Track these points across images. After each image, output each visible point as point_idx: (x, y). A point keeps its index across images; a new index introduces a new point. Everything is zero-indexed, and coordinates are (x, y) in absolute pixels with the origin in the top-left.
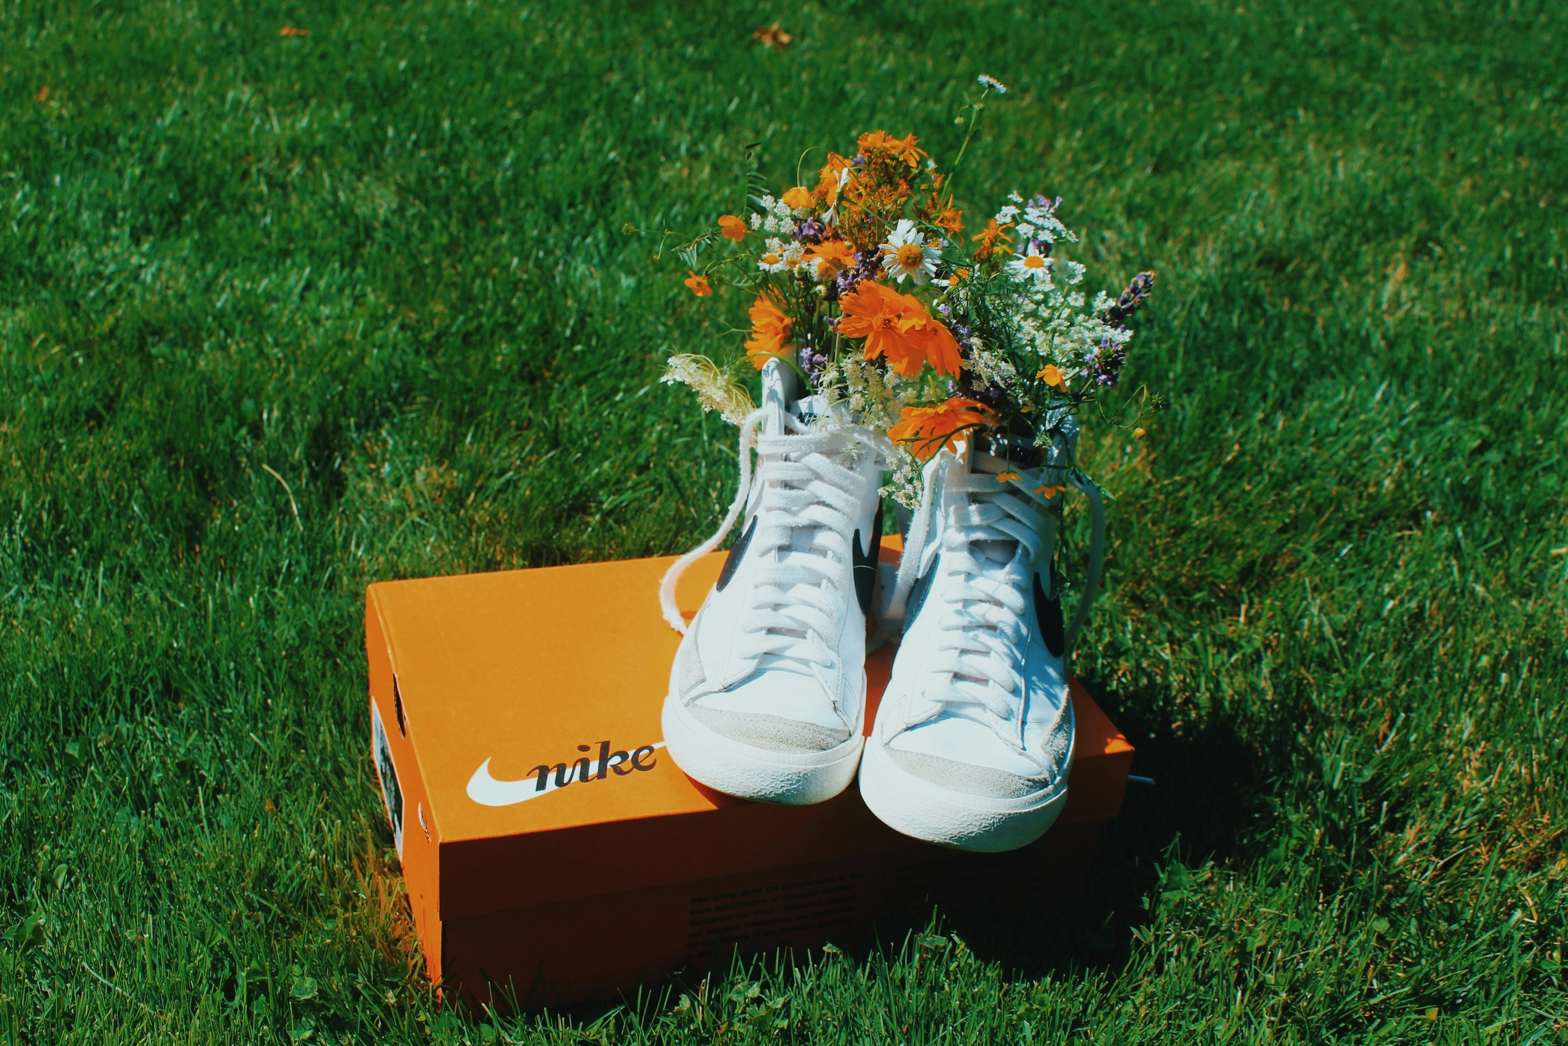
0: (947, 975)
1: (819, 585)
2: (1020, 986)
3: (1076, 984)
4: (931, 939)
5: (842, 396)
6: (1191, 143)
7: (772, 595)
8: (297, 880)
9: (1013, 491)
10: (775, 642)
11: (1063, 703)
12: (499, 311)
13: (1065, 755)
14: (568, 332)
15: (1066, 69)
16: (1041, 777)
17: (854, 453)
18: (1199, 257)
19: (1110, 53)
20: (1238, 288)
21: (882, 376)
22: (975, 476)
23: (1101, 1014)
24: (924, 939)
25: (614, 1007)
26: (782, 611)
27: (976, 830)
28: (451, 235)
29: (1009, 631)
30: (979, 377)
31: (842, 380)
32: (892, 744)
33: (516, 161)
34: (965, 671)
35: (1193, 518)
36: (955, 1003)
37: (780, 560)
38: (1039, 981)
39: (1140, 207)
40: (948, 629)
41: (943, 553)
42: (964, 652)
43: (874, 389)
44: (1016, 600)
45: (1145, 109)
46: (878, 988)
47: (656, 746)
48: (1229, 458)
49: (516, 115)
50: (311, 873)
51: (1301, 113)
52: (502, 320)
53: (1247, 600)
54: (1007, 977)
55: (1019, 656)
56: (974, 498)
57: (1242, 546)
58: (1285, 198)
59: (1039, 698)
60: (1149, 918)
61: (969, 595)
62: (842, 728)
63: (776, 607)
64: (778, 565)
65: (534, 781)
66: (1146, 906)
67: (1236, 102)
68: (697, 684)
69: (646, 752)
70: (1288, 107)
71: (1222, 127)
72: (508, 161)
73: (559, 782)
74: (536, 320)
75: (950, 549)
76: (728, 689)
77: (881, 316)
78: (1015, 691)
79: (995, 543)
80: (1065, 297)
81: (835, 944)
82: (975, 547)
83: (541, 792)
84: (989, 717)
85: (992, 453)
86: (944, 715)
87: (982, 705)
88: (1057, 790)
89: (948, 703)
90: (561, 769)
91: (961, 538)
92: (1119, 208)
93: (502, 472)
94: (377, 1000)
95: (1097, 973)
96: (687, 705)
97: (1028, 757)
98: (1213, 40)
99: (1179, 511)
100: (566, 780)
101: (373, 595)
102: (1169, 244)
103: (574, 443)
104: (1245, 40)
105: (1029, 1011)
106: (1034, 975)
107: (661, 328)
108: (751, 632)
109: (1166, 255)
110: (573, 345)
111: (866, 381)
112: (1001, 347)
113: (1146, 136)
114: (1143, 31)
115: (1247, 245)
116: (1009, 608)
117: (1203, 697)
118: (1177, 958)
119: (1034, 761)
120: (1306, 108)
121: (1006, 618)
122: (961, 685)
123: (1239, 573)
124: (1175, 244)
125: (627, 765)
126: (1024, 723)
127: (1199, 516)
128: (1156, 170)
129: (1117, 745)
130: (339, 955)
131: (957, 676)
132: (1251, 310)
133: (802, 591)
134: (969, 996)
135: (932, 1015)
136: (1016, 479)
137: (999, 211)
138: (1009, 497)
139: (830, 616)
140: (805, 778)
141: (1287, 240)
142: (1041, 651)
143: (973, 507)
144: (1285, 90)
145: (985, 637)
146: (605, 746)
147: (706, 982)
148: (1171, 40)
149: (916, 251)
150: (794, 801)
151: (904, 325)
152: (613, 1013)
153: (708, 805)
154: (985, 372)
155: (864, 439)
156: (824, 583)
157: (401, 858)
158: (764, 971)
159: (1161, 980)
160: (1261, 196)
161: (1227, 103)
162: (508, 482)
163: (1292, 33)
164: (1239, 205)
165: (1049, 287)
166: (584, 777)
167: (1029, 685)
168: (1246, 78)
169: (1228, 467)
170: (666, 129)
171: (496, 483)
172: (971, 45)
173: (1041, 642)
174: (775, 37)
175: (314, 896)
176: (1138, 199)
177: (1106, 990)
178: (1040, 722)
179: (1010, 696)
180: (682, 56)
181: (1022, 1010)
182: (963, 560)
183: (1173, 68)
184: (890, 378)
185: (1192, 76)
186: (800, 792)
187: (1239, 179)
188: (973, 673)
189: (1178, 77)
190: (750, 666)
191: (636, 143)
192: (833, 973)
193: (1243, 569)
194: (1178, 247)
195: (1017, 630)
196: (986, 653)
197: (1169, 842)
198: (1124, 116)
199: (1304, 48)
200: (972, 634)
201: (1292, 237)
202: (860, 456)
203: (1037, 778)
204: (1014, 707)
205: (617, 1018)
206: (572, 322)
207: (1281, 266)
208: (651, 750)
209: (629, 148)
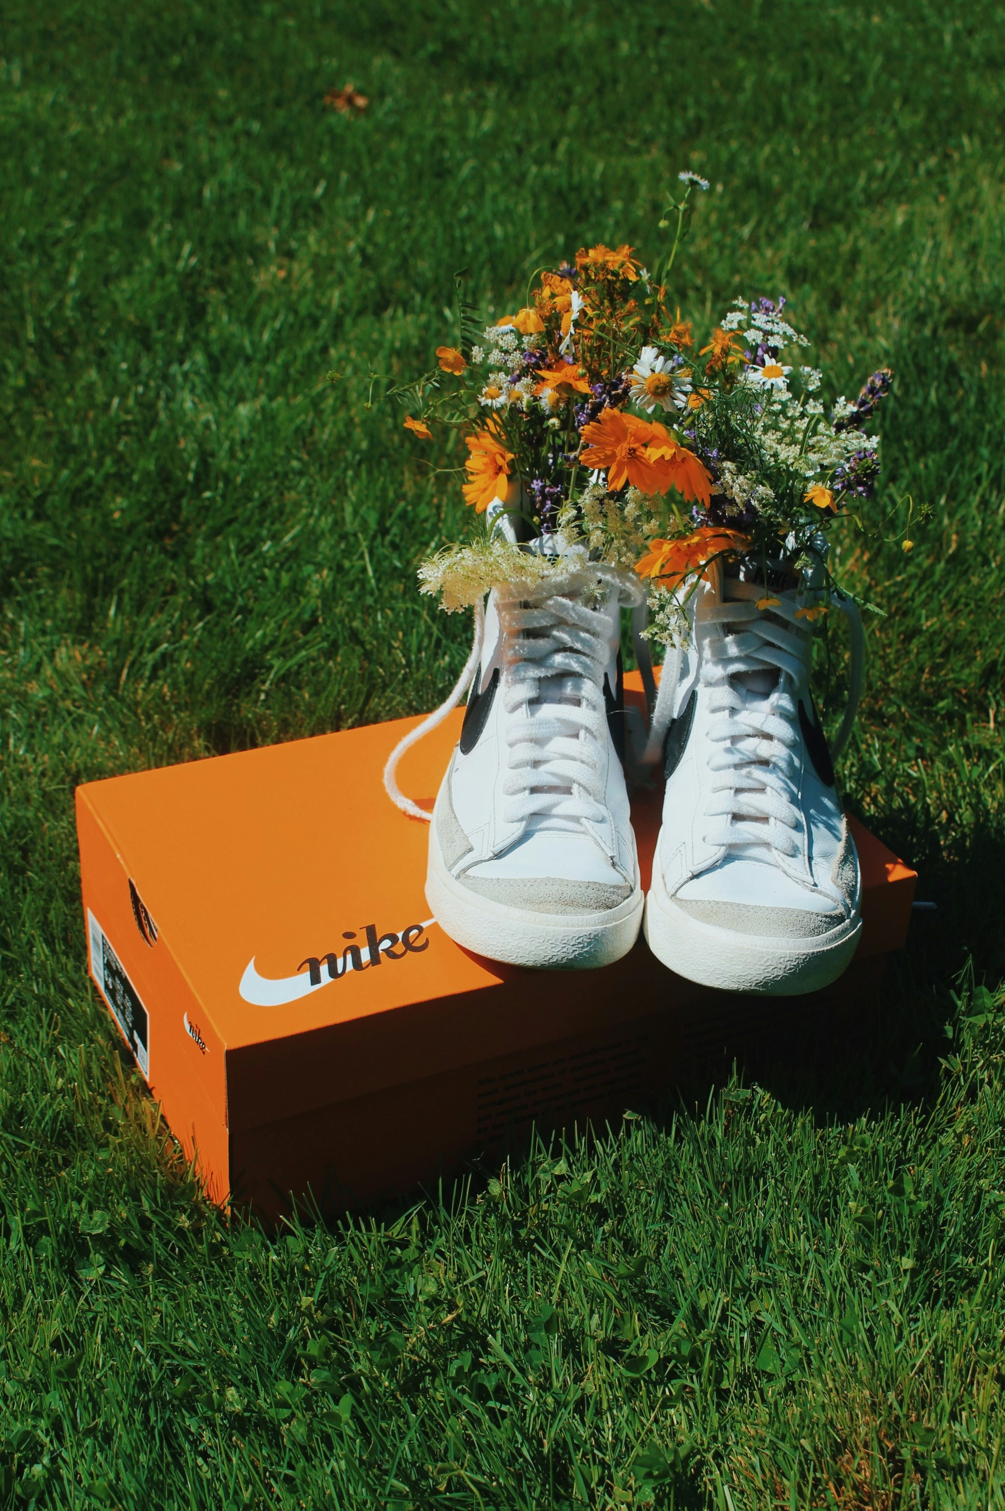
0: (758, 1130)
1: (576, 736)
2: (834, 1131)
3: (893, 1120)
4: (735, 1092)
5: (582, 533)
6: (847, 188)
7: (527, 752)
8: (50, 1113)
9: (769, 617)
10: (541, 801)
11: (844, 834)
12: (108, 461)
13: (855, 886)
14: (191, 477)
15: (691, 113)
16: (837, 912)
17: (597, 593)
18: (878, 323)
19: (739, 88)
20: (930, 356)
21: (622, 509)
22: (728, 605)
23: (922, 1150)
24: (728, 1094)
25: (415, 1203)
26: (542, 768)
27: (781, 973)
28: (28, 376)
29: (783, 764)
30: (732, 502)
31: (579, 517)
32: (678, 895)
33: (83, 278)
34: (744, 811)
35: (923, 620)
36: (771, 1156)
37: (532, 714)
38: (854, 1122)
39: (804, 270)
40: (718, 769)
41: (700, 689)
42: (738, 791)
43: (614, 524)
44: (784, 730)
45: (790, 152)
46: (688, 1148)
47: (424, 925)
48: (951, 551)
49: (68, 224)
50: (62, 1104)
51: (965, 141)
52: (113, 470)
53: (994, 705)
54: (820, 1123)
55: (795, 790)
56: (729, 629)
57: (981, 645)
58: (965, 245)
59: (820, 832)
60: (955, 1046)
61: (737, 731)
62: (623, 884)
63: (536, 764)
64: (532, 720)
65: (306, 976)
66: (950, 1035)
67: (891, 134)
68: (464, 854)
69: (415, 932)
70: (950, 134)
71: (880, 167)
72: (72, 280)
73: (333, 973)
74: (152, 467)
75: (709, 684)
76: (499, 856)
77: (625, 445)
78: (797, 827)
79: (756, 673)
80: (803, 405)
81: (635, 1110)
82: (735, 680)
83: (317, 987)
84: (775, 856)
85: (742, 576)
86: (728, 858)
87: (767, 845)
88: (853, 925)
89: (731, 846)
90: (331, 959)
91: (718, 672)
92: (780, 274)
93: (155, 645)
94: (167, 1224)
95: (912, 1108)
96: (458, 877)
97: (820, 893)
98: (853, 60)
99: (905, 614)
100: (340, 971)
101: (84, 797)
102: (844, 311)
103: (230, 604)
104: (890, 56)
105: (850, 1154)
106: (848, 1117)
107: (295, 464)
108: (514, 793)
109: (842, 324)
110: (200, 492)
111: (605, 516)
112: (755, 468)
113: (796, 185)
114: (772, 57)
115: (930, 304)
116: (779, 740)
117: (966, 815)
118: (990, 1084)
119: (827, 896)
120: (970, 134)
121: (777, 751)
122: (741, 825)
123: (982, 676)
124: (849, 310)
125: (399, 948)
126: (810, 858)
127: (927, 618)
128: (815, 226)
129: (899, 873)
130: (121, 1184)
131: (737, 817)
132: (947, 381)
133: (560, 744)
134: (784, 1147)
135: (750, 1169)
136: (772, 603)
137: (725, 318)
138: (766, 624)
139: (594, 767)
140: (596, 940)
141: (975, 297)
142: (815, 783)
143: (730, 639)
144: (943, 114)
145: (758, 773)
146: (371, 931)
147: (506, 1165)
148: (805, 65)
149: (665, 379)
150: (587, 965)
151: (653, 454)
152: (414, 1210)
153: (492, 980)
154: (740, 498)
155: (608, 577)
156: (582, 733)
157: (147, 1078)
158: (565, 1147)
159: (976, 1108)
160: (937, 246)
161: (881, 137)
162: (164, 656)
163: (941, 42)
164: (914, 257)
165: (786, 396)
166: (357, 965)
167: (809, 818)
168: (897, 105)
169: (953, 559)
170: (249, 227)
171: (150, 659)
172: (578, 90)
173: (815, 774)
174: (350, 101)
175: (70, 1127)
176: (798, 261)
177: (922, 1125)
178: (826, 856)
179: (793, 832)
180: (248, 134)
181: (842, 1153)
182: (725, 695)
183: (813, 99)
184: (630, 510)
185: (836, 106)
186: (592, 955)
187: (908, 227)
188: (752, 812)
189: (820, 109)
190: (518, 829)
191: (217, 245)
192: (638, 1139)
193: (984, 671)
194: (855, 313)
195: (790, 763)
196: (762, 790)
197: (961, 967)
198: (767, 162)
199: (957, 59)
200: (744, 771)
201: (978, 290)
202: (603, 595)
203: (833, 913)
204: (798, 842)
205: (420, 1214)
206: (193, 465)
207: (971, 325)
208: (421, 929)
209: (210, 252)
